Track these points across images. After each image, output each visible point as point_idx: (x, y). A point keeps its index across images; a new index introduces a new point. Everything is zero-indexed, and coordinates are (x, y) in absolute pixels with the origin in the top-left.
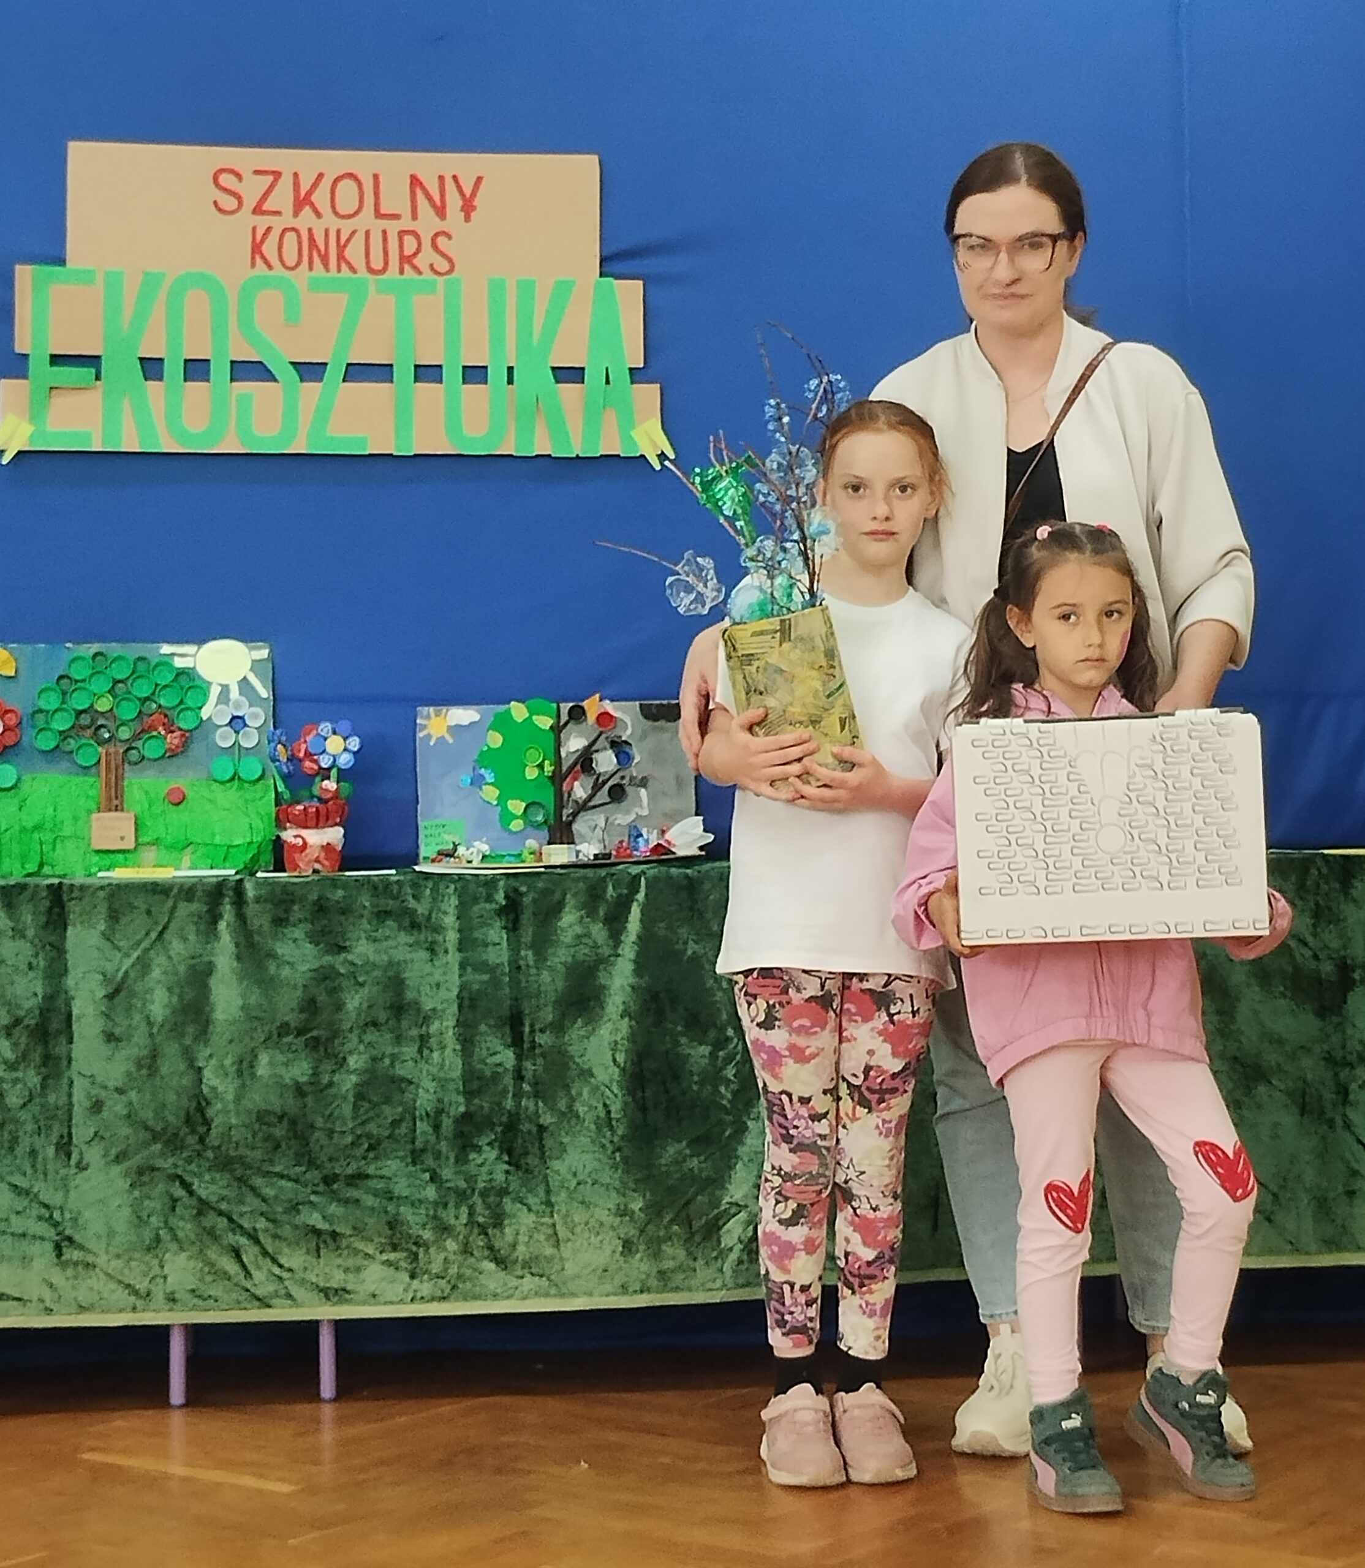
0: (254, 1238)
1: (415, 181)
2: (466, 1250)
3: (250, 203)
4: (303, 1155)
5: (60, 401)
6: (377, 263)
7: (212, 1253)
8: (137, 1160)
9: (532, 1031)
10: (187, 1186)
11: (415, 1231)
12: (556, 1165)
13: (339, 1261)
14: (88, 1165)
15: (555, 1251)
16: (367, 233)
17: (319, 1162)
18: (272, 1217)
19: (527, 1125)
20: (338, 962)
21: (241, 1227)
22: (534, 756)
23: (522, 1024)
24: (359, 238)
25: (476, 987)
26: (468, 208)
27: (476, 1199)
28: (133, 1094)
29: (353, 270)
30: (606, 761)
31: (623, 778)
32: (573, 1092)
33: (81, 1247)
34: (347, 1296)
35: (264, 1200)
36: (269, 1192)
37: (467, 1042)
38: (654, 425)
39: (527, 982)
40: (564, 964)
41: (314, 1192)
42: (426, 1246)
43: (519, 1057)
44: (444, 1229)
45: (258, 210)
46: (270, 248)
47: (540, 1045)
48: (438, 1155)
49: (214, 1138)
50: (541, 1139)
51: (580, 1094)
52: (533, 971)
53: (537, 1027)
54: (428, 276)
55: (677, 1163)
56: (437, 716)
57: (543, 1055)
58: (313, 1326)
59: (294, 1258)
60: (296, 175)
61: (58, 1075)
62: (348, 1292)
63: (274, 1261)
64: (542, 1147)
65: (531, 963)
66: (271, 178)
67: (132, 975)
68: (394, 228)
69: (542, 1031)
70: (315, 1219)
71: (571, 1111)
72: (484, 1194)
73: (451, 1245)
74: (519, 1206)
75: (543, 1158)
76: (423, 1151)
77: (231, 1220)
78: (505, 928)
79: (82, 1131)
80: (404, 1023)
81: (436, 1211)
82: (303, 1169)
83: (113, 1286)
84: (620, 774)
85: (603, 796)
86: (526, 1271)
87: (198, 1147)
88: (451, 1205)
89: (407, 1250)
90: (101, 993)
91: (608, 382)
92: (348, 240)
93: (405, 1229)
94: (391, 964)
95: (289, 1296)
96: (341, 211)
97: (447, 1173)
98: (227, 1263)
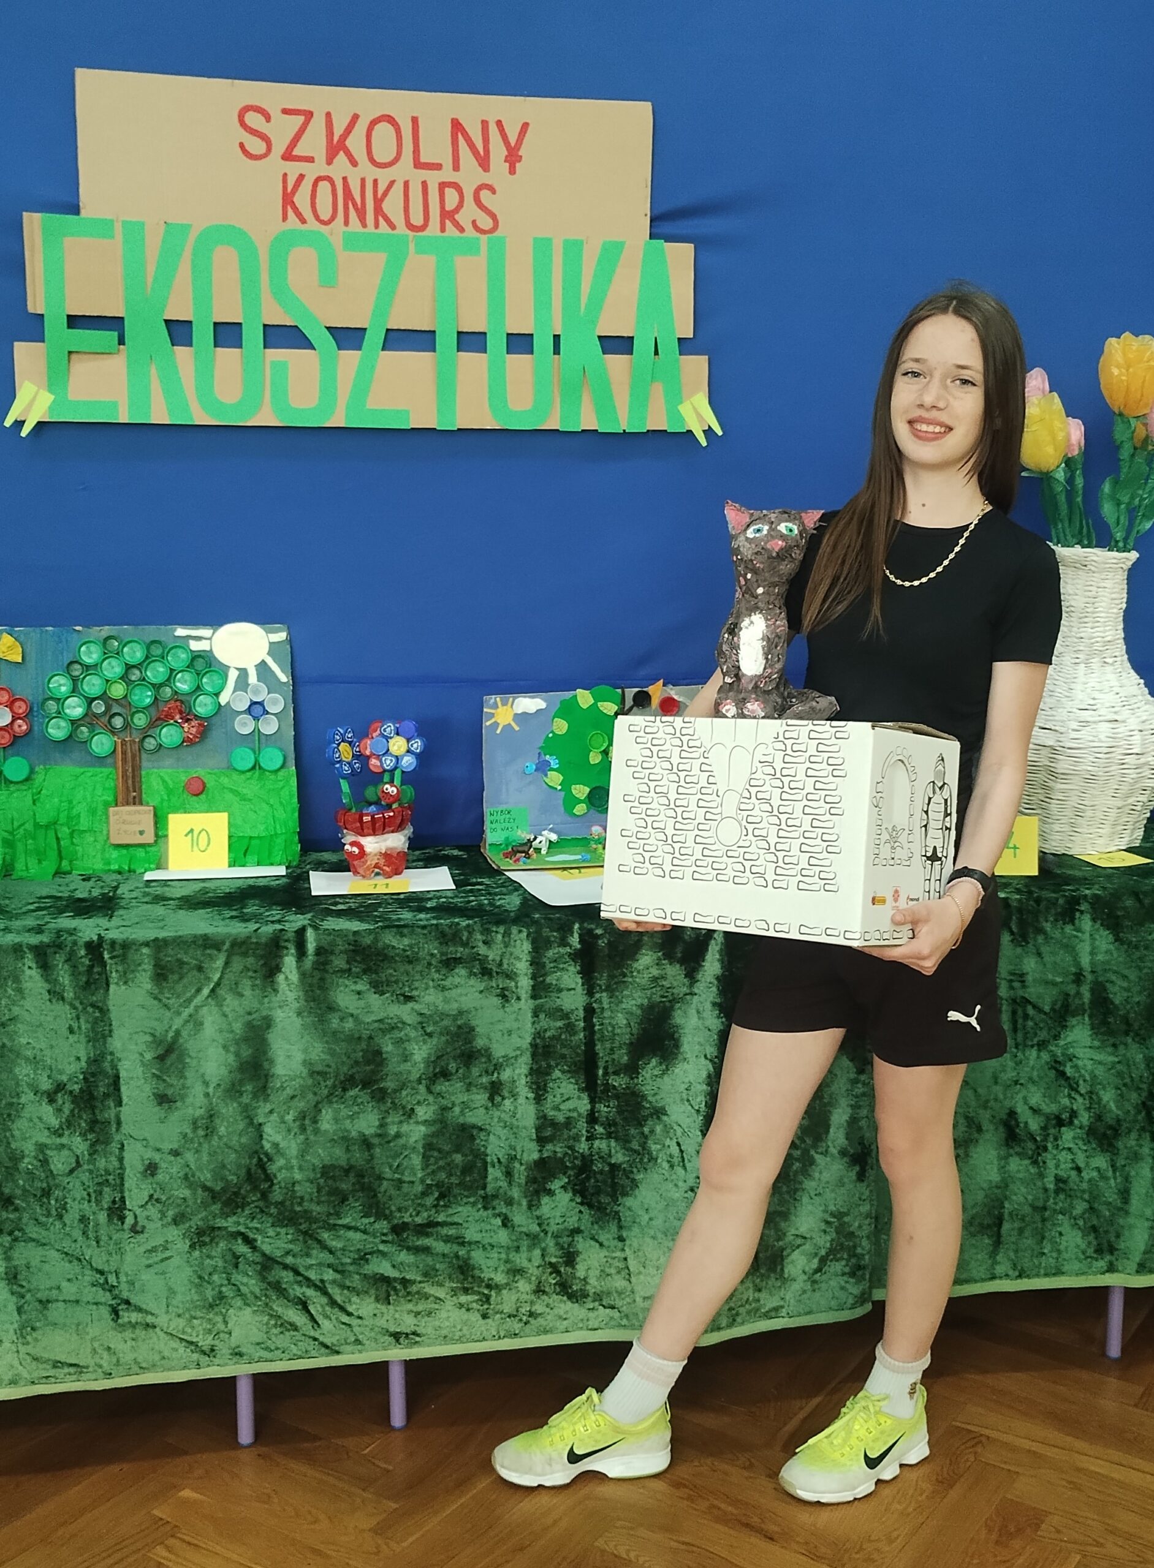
0: (321, 1288)
1: (456, 126)
2: (539, 1291)
3: (280, 147)
4: (370, 1207)
5: (81, 368)
6: (417, 219)
7: (278, 1307)
8: (196, 1221)
9: (606, 1073)
10: (249, 1242)
11: (486, 1275)
12: (629, 1201)
13: (410, 1306)
14: (144, 1227)
15: (625, 1283)
16: (406, 184)
17: (387, 1212)
18: (340, 1268)
19: (599, 1165)
20: (406, 1011)
21: (308, 1279)
23: (597, 1067)
24: (397, 191)
25: (549, 1034)
26: (513, 158)
27: (550, 1242)
28: (189, 1156)
29: (393, 226)
32: (646, 1130)
33: (139, 1310)
34: (418, 1339)
35: (331, 1252)
36: (334, 1244)
37: (540, 1090)
38: (702, 400)
39: (602, 1024)
40: (641, 1006)
41: (383, 1242)
42: (498, 1288)
43: (592, 1101)
44: (517, 1272)
45: (288, 156)
46: (302, 199)
47: (614, 1088)
48: (510, 1202)
49: (277, 1195)
50: (613, 1178)
51: (652, 1131)
52: (607, 1014)
53: (610, 1070)
54: (470, 231)
56: (503, 704)
57: (617, 1097)
59: (365, 1306)
60: (328, 115)
61: (107, 1142)
62: (418, 1335)
63: (342, 1309)
64: (614, 1184)
65: (606, 1006)
66: (300, 119)
67: (184, 1033)
68: (434, 179)
69: (616, 1073)
70: (385, 1268)
71: (644, 1149)
72: (556, 1236)
73: (524, 1286)
74: (593, 1243)
75: (615, 1196)
76: (495, 1197)
77: (297, 1273)
78: (580, 972)
79: (136, 1193)
80: (475, 1071)
81: (507, 1254)
82: (372, 1220)
83: (175, 1344)
86: (597, 1303)
87: (261, 1204)
88: (524, 1249)
89: (479, 1293)
90: (148, 1056)
91: (656, 352)
92: (386, 192)
93: (477, 1272)
94: (461, 1013)
95: (358, 1342)
96: (378, 158)
97: (520, 1218)
98: (294, 1315)
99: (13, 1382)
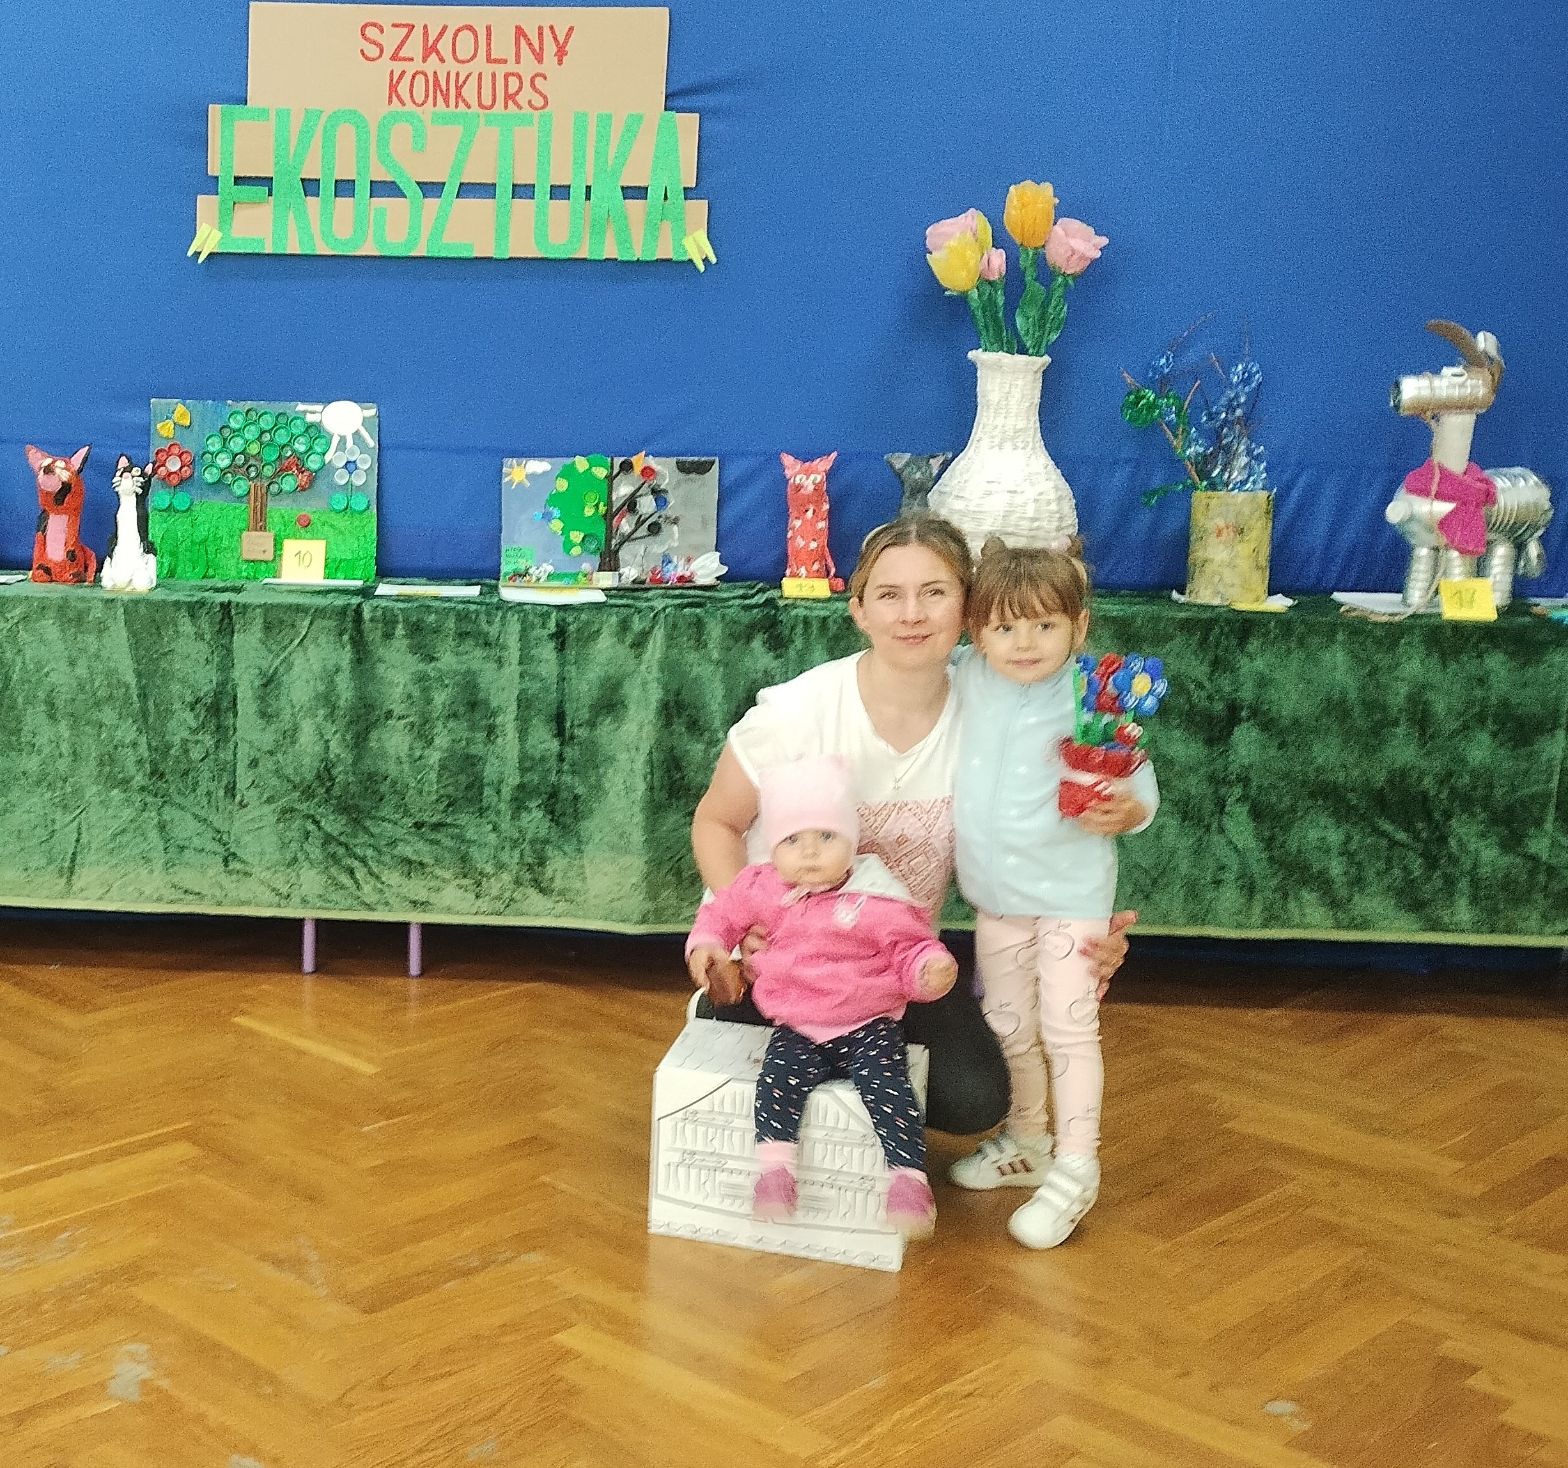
0: (363, 860)
1: (520, 31)
2: (518, 882)
3: (389, 52)
4: (400, 806)
5: (242, 213)
6: (487, 101)
7: (334, 871)
8: (282, 802)
9: (572, 725)
10: (316, 823)
11: (479, 866)
12: (586, 823)
13: (425, 882)
14: (247, 803)
15: (581, 884)
16: (480, 75)
17: (411, 811)
18: (377, 848)
19: (565, 793)
20: (430, 669)
21: (355, 854)
22: (591, 498)
23: (565, 720)
24: (473, 80)
25: (531, 692)
26: (561, 53)
27: (527, 846)
28: (280, 756)
29: (469, 107)
30: (646, 505)
31: (660, 517)
32: (601, 771)
33: (242, 861)
34: (429, 907)
35: (372, 835)
36: (376, 831)
37: (523, 734)
38: (702, 235)
39: (570, 688)
40: (600, 678)
41: (408, 832)
42: (488, 876)
43: (562, 744)
44: (501, 867)
45: (395, 57)
46: (403, 89)
47: (578, 736)
48: (498, 813)
49: (337, 792)
50: (576, 804)
51: (606, 772)
52: (574, 681)
53: (576, 723)
54: (527, 109)
56: (518, 465)
57: (580, 743)
58: (404, 927)
59: (393, 878)
60: (425, 27)
61: (227, 741)
62: (430, 904)
63: (378, 878)
64: (576, 810)
65: (573, 675)
66: (405, 30)
67: (281, 670)
68: (501, 71)
69: (579, 726)
70: (408, 852)
71: (599, 784)
72: (532, 842)
73: (506, 877)
74: (558, 851)
75: (576, 818)
76: (488, 808)
77: (348, 848)
78: (555, 648)
79: (244, 779)
80: (478, 716)
81: (496, 852)
82: (401, 815)
83: (263, 888)
84: (657, 515)
85: (643, 530)
86: (561, 897)
87: (325, 795)
88: (508, 848)
89: (474, 878)
90: (257, 683)
91: (666, 198)
92: (464, 82)
93: (473, 863)
94: (468, 672)
95: (387, 904)
96: (460, 57)
97: (505, 825)
98: (345, 879)
99: (159, 900)
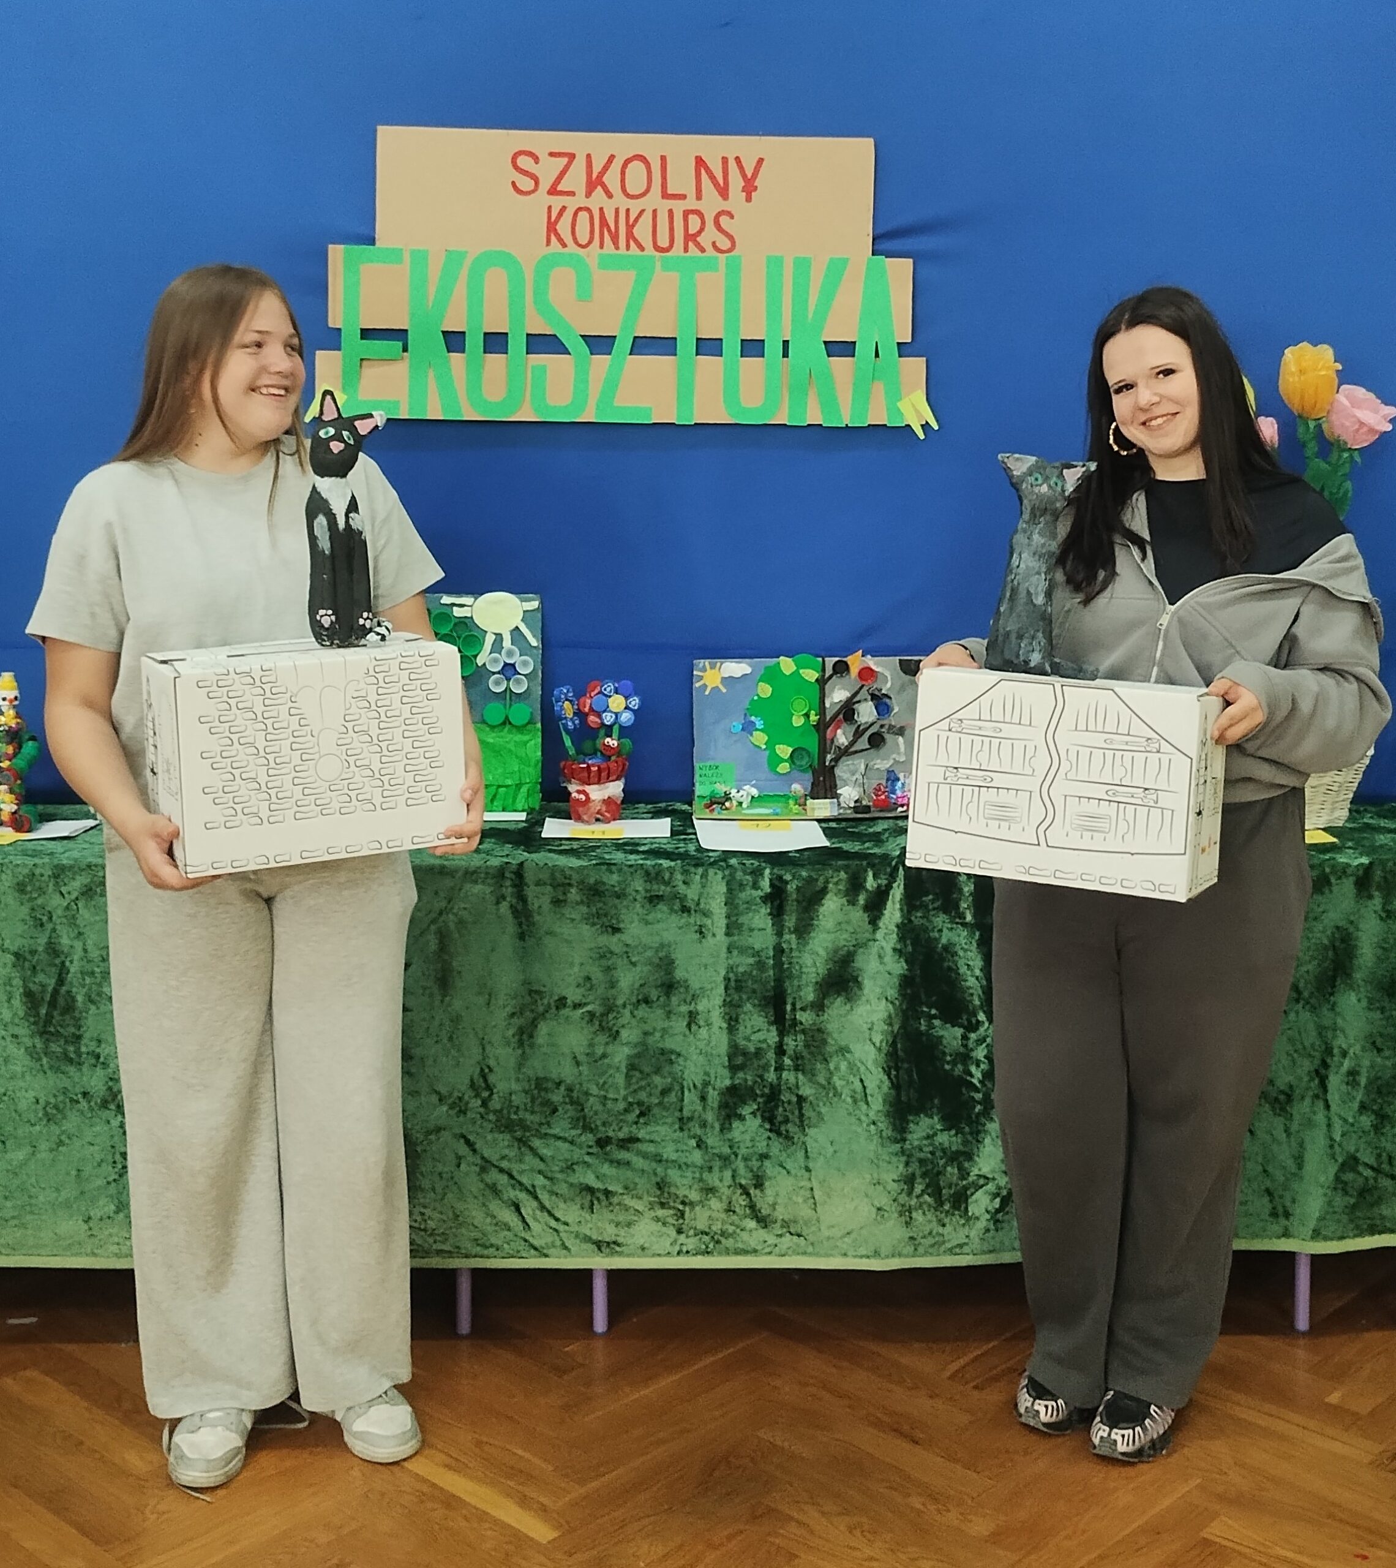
0: (532, 1193)
1: (700, 162)
2: (729, 1210)
3: (545, 184)
4: (578, 1119)
5: (370, 372)
6: (664, 242)
7: (494, 1207)
9: (794, 1009)
10: (470, 1145)
11: (681, 1192)
12: (814, 1132)
13: (611, 1216)
15: (811, 1212)
16: (655, 211)
17: (593, 1126)
18: (549, 1175)
19: (787, 1095)
20: (613, 942)
21: (521, 1184)
22: (800, 706)
23: (785, 1003)
24: (647, 217)
25: (741, 969)
26: (749, 188)
27: (740, 1165)
29: (642, 248)
30: (866, 712)
31: (882, 727)
32: (832, 1066)
34: (618, 1249)
35: (542, 1159)
36: (545, 1152)
37: (732, 1022)
38: (920, 398)
39: (790, 963)
40: (825, 948)
41: (588, 1154)
42: (692, 1204)
43: (781, 1034)
44: (710, 1190)
45: (553, 191)
46: (564, 227)
47: (801, 1023)
48: (704, 1125)
49: (495, 1104)
50: (801, 1109)
51: (837, 1068)
52: (795, 953)
53: (798, 1007)
54: (710, 252)
55: (928, 1137)
56: (711, 668)
57: (804, 1032)
58: (586, 1275)
59: (570, 1212)
60: (589, 156)
62: (619, 1245)
63: (551, 1214)
64: (801, 1115)
65: (794, 946)
66: (564, 161)
68: (679, 207)
69: (803, 1009)
70: (590, 1180)
71: (829, 1083)
72: (746, 1159)
73: (715, 1204)
74: (781, 1170)
75: (802, 1127)
76: (690, 1119)
77: (511, 1176)
78: (770, 914)
80: (674, 1000)
81: (701, 1174)
82: (579, 1132)
84: (879, 724)
85: (863, 742)
86: (785, 1230)
87: (482, 1110)
88: (716, 1169)
89: (674, 1208)
91: (877, 355)
92: (636, 220)
93: (673, 1190)
94: (662, 945)
95: (564, 1247)
96: (630, 191)
97: (713, 1140)
98: (508, 1216)
